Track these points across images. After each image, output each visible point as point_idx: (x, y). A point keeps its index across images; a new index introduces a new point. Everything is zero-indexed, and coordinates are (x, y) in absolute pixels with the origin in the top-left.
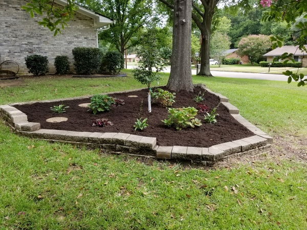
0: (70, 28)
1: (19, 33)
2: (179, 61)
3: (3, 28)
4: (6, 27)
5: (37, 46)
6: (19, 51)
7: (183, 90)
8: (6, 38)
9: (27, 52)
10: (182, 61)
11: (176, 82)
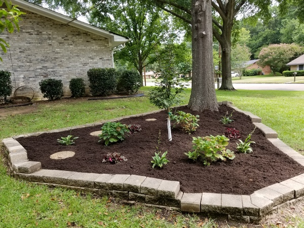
0: (84, 50)
1: (33, 58)
2: (201, 78)
3: (17, 54)
4: (20, 52)
5: (52, 70)
6: (34, 76)
7: (207, 110)
8: (20, 64)
9: (42, 77)
10: (204, 78)
11: (199, 101)
